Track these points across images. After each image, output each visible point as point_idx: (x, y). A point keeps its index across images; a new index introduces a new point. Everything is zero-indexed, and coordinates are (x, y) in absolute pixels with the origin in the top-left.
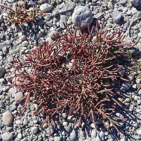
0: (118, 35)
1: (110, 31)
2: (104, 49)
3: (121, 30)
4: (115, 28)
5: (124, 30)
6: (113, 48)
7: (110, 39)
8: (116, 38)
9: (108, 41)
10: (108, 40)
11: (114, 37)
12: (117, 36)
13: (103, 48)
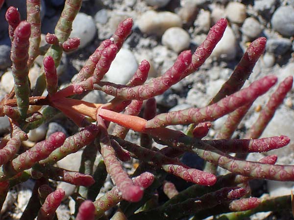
0: (226, 74)
1: (156, 34)
2: (83, 192)
3: (251, 40)
4: (203, 19)
5: (280, 40)
6: (171, 192)
7: (148, 110)
8: (203, 103)
9: (126, 128)
10: (125, 117)
11: (187, 88)
12: (215, 86)
13: (77, 182)
